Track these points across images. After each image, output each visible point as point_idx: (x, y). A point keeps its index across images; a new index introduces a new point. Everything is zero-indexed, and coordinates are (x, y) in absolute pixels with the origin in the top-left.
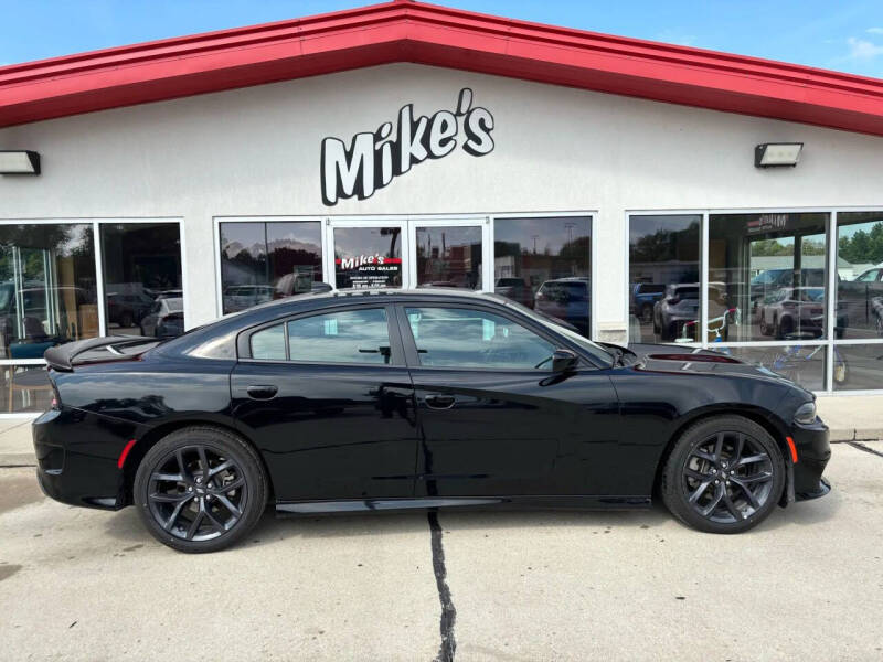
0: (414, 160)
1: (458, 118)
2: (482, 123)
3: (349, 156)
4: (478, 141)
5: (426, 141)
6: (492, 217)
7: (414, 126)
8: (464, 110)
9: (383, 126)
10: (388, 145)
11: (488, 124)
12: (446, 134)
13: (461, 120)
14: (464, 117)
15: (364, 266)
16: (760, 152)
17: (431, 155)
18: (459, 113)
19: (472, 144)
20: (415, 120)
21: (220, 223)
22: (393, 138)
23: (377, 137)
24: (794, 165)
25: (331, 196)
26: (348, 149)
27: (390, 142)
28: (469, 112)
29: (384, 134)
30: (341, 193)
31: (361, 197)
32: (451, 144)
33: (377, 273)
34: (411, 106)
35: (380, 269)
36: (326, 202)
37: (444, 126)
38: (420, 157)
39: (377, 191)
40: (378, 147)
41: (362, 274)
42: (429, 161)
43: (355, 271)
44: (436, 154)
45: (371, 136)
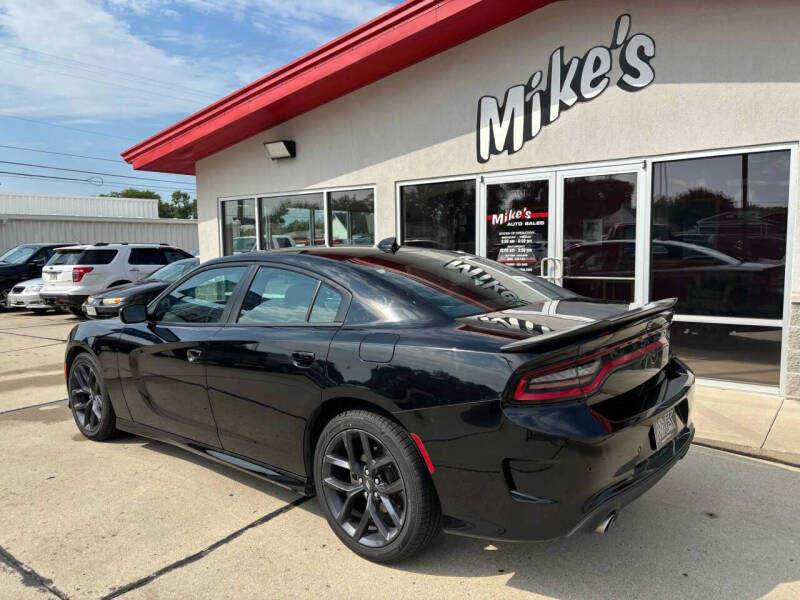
0: (563, 107)
1: (613, 51)
2: (641, 52)
3: (501, 111)
4: (635, 74)
5: (576, 86)
6: (649, 162)
7: (565, 69)
8: (620, 41)
9: (533, 76)
10: (538, 94)
11: (649, 52)
12: (599, 73)
13: (617, 53)
14: (620, 49)
15: (513, 221)
17: (581, 99)
18: (614, 46)
19: (628, 79)
20: (566, 63)
22: (543, 87)
23: (528, 88)
25: (485, 154)
26: (501, 106)
27: (540, 92)
28: (626, 42)
29: (534, 84)
30: (493, 150)
31: (511, 151)
32: (605, 81)
33: (524, 228)
34: (562, 49)
35: (527, 224)
36: (481, 160)
37: (597, 63)
38: (569, 102)
39: (526, 143)
40: (528, 99)
41: (511, 229)
42: (579, 105)
43: (504, 227)
44: (586, 96)
45: (522, 88)
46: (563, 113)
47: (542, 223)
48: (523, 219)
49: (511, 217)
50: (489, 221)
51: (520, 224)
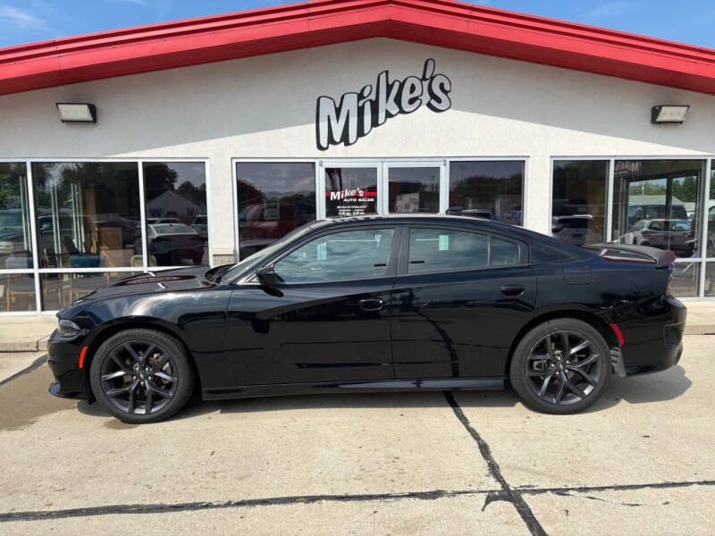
0: (389, 115)
1: (424, 82)
2: (442, 86)
3: (338, 111)
4: (439, 101)
5: (398, 100)
6: (448, 160)
7: (389, 88)
8: (428, 76)
9: (365, 88)
10: (368, 102)
11: (447, 87)
12: (415, 95)
13: (426, 84)
14: (428, 82)
15: (348, 197)
16: (655, 112)
17: (402, 111)
18: (424, 79)
19: (434, 103)
20: (390, 83)
21: (237, 163)
22: (373, 97)
23: (360, 96)
24: (681, 122)
25: (324, 142)
26: (337, 106)
27: (371, 101)
28: (432, 78)
29: (365, 94)
30: (331, 141)
31: (347, 144)
32: (418, 102)
33: (358, 203)
34: (387, 72)
35: (360, 200)
36: (320, 147)
37: (413, 89)
38: (393, 112)
39: (360, 139)
40: (360, 104)
41: (346, 204)
42: (400, 115)
43: (341, 202)
44: (406, 110)
45: (355, 96)
46: (388, 119)
47: (372, 200)
48: (357, 196)
49: (347, 194)
50: (328, 197)
51: (355, 200)
